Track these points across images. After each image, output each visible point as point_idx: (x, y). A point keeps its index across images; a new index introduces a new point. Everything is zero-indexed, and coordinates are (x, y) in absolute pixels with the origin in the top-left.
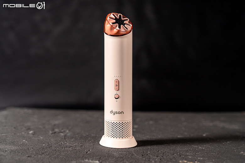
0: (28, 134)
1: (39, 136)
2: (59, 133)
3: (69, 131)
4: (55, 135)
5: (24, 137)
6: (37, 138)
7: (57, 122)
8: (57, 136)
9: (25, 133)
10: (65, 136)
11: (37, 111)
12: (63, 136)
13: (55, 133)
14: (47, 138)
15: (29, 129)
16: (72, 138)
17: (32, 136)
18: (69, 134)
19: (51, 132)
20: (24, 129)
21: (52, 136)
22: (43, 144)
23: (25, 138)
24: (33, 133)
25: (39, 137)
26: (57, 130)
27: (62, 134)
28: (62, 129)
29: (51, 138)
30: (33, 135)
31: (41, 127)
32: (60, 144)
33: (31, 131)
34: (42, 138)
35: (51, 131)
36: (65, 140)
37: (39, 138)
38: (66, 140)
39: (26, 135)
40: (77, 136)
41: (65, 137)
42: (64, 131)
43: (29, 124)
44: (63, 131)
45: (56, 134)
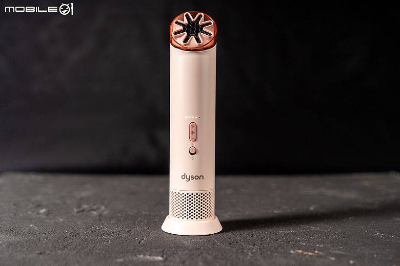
0: (38, 214)
1: (57, 218)
2: (89, 211)
3: (105, 207)
4: (83, 215)
5: (30, 220)
6: (53, 221)
7: (84, 194)
8: (86, 216)
9: (33, 212)
10: (100, 215)
11: (51, 178)
12: (96, 217)
13: (83, 211)
14: (71, 220)
15: (39, 206)
16: (112, 218)
17: (45, 216)
18: (105, 213)
19: (76, 210)
20: (31, 205)
21: (78, 216)
22: (65, 229)
23: (34, 221)
24: (47, 213)
25: (57, 219)
26: (85, 206)
27: (95, 213)
28: (94, 205)
29: (76, 219)
30: (47, 215)
31: (58, 202)
32: (93, 230)
33: (42, 209)
34: (61, 220)
35: (77, 208)
36: (100, 223)
37: (57, 221)
38: (103, 222)
39: (34, 216)
40: (119, 215)
41: (99, 218)
42: (98, 209)
43: (39, 198)
44: (95, 207)
45: (84, 213)
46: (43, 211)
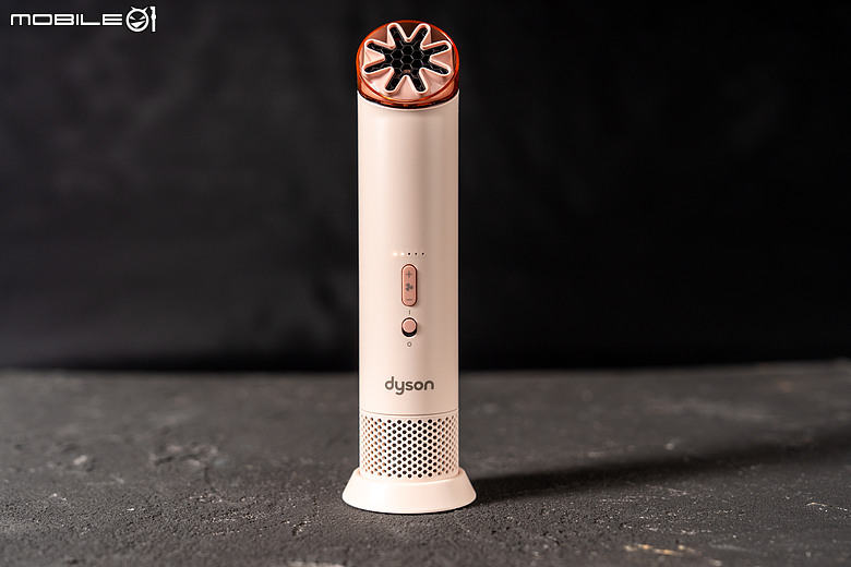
0: (71, 467)
1: (112, 476)
2: (184, 459)
3: (219, 449)
4: (170, 468)
5: (53, 482)
6: (104, 483)
7: (172, 420)
8: (177, 470)
9: (59, 464)
10: (206, 469)
11: (98, 382)
12: (198, 472)
13: (170, 459)
14: (141, 482)
15: (72, 449)
16: (234, 475)
17: (85, 474)
18: (219, 463)
19: (153, 458)
20: (55, 448)
21: (159, 471)
22: (129, 504)
23: (60, 486)
24: (89, 466)
25: (113, 480)
26: (174, 449)
27: (196, 463)
28: (195, 444)
29: (155, 479)
30: (89, 470)
31: (115, 438)
32: (193, 504)
33: (79, 456)
34: (122, 481)
35: (156, 453)
36: (208, 487)
37: (112, 483)
38: (213, 485)
39: (61, 474)
40: (250, 467)
41: (206, 475)
42: (203, 453)
43: (71, 429)
44: (196, 450)
45: (172, 463)
46: (81, 460)
